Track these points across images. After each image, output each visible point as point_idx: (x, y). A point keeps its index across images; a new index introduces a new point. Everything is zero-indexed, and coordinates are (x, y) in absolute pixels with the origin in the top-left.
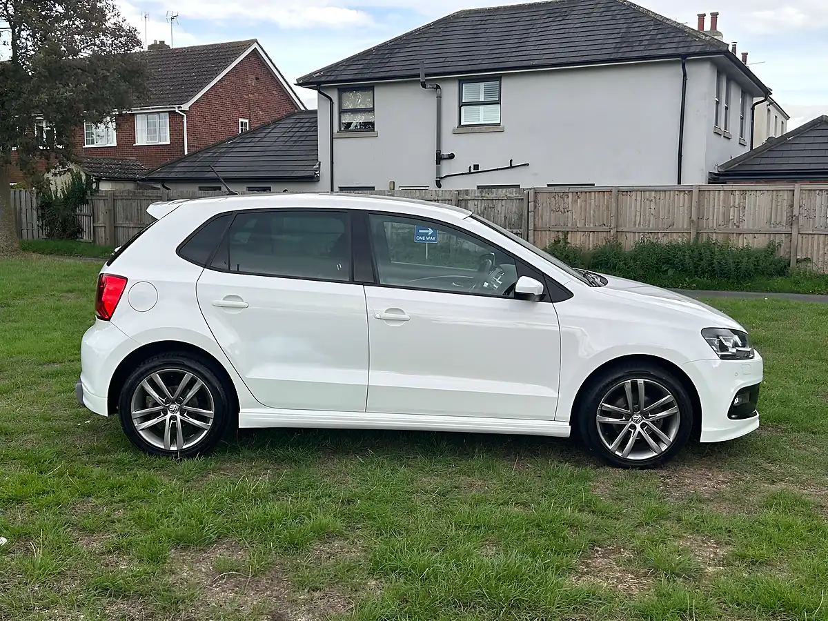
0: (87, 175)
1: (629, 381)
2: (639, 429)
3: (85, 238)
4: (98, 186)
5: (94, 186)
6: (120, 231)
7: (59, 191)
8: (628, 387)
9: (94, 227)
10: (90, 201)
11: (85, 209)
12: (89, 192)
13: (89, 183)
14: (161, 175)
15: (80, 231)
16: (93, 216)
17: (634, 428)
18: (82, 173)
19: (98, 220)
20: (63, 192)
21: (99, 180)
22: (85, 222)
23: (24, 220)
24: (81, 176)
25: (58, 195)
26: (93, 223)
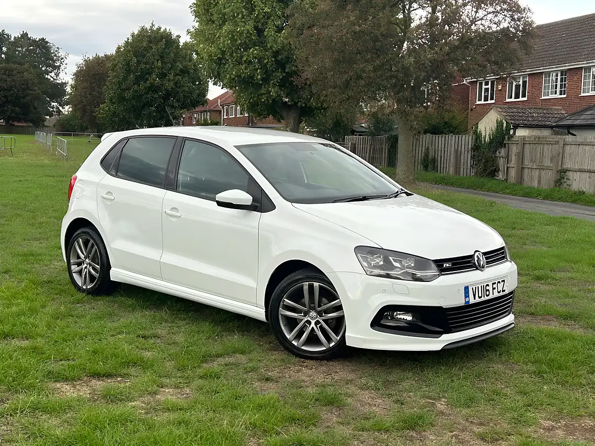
0: (507, 123)
1: (307, 283)
2: (313, 325)
3: (501, 176)
4: (514, 133)
5: (512, 132)
6: (526, 171)
7: (487, 136)
8: (306, 288)
9: (507, 167)
10: (507, 145)
11: (503, 152)
12: (506, 137)
13: (508, 129)
14: (569, 122)
15: (496, 170)
16: (507, 158)
17: (310, 323)
18: (504, 121)
19: (511, 161)
20: (490, 137)
21: (516, 127)
22: (501, 162)
23: (462, 160)
24: (503, 123)
25: (486, 140)
26: (507, 163)
